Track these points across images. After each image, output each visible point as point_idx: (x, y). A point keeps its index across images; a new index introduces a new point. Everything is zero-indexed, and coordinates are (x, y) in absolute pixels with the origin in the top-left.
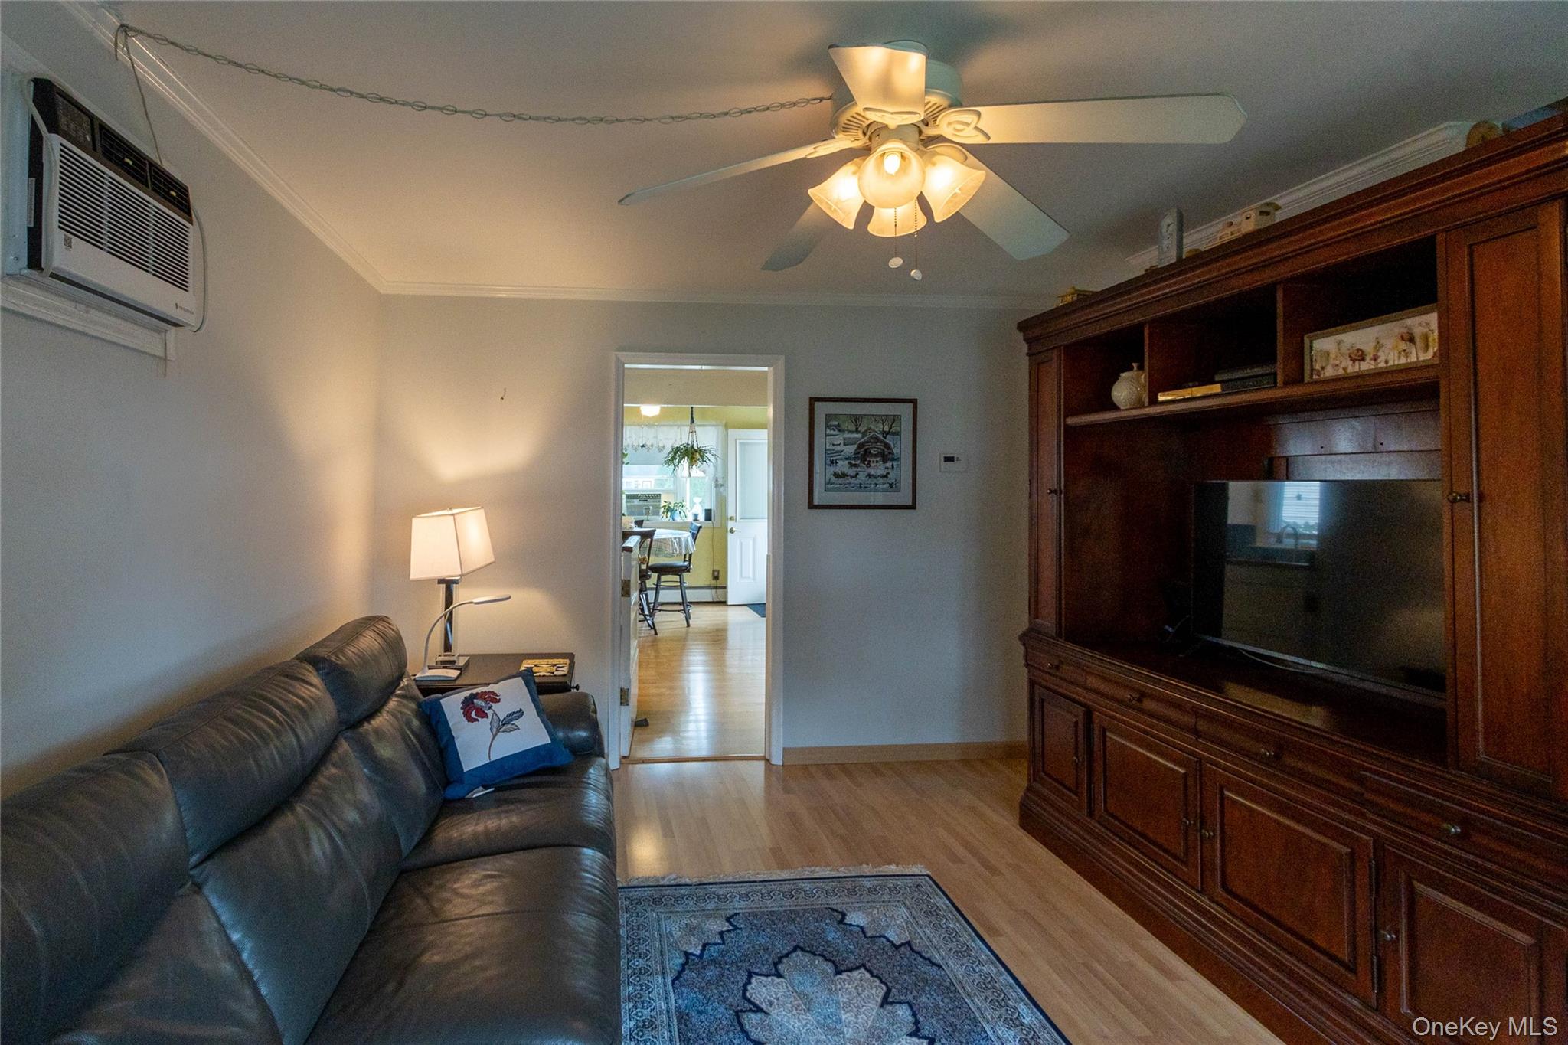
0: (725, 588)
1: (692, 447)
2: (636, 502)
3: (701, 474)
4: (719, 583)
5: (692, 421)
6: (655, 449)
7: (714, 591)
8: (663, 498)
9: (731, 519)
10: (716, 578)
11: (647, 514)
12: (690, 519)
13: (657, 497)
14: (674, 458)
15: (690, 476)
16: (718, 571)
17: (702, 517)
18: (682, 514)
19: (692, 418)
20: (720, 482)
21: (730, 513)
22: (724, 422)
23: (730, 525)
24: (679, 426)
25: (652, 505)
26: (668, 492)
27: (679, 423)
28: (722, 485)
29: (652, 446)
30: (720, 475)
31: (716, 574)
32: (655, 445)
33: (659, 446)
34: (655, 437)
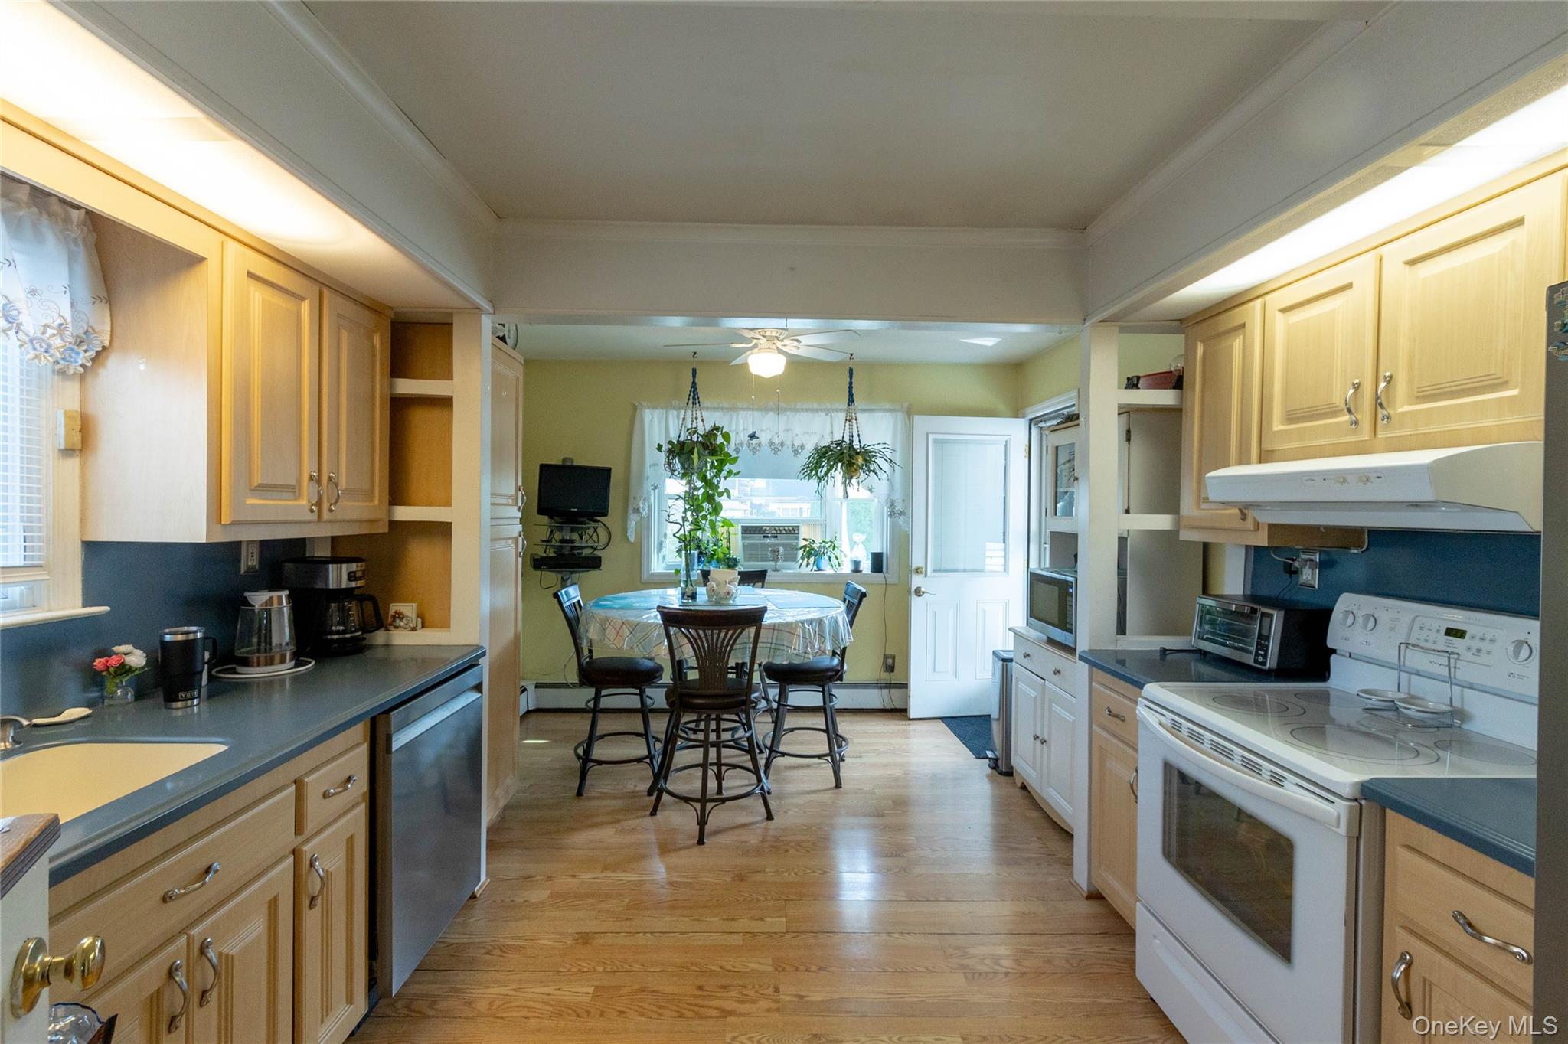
0: (905, 686)
1: (851, 444)
2: (757, 539)
3: (864, 494)
4: (896, 677)
5: (851, 400)
6: (787, 451)
7: (886, 691)
8: (804, 533)
9: (917, 571)
10: (890, 669)
11: (775, 559)
12: (847, 568)
13: (793, 531)
14: (817, 466)
15: (846, 495)
16: (894, 658)
17: (866, 567)
18: (833, 558)
19: (851, 395)
20: (899, 507)
21: (917, 561)
22: (906, 405)
23: (916, 581)
24: (827, 411)
25: (783, 545)
26: (810, 523)
27: (828, 406)
28: (901, 513)
29: (782, 444)
30: (898, 496)
31: (890, 661)
32: (788, 443)
33: (793, 445)
34: (787, 430)
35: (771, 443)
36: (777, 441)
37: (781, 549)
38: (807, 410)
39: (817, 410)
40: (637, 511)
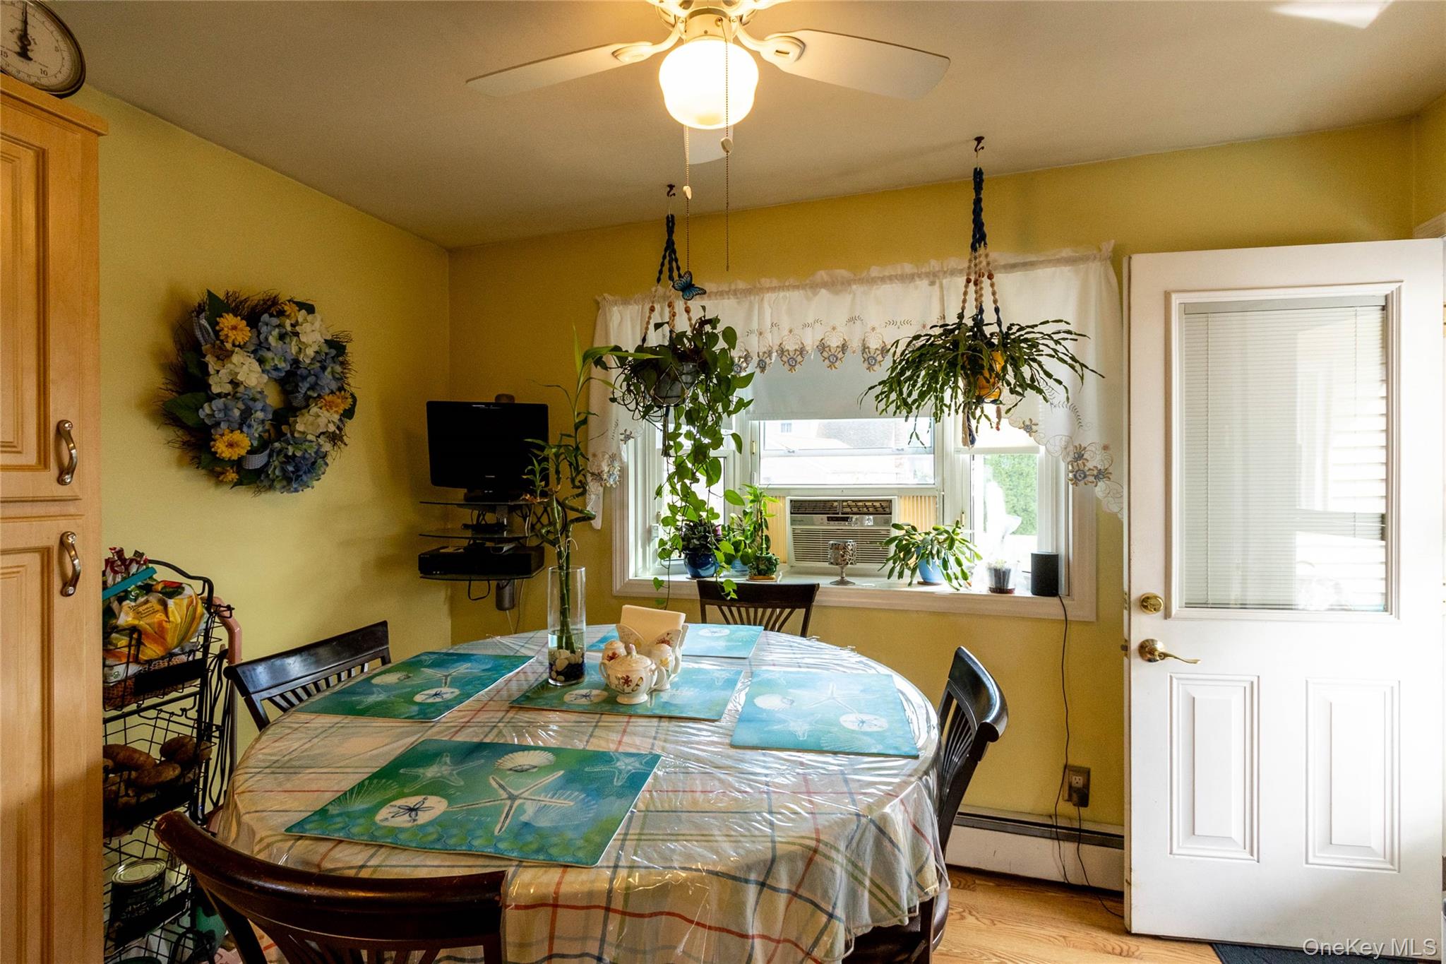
0: (1116, 841)
1: (979, 322)
2: (820, 523)
3: (1012, 436)
4: (1092, 818)
5: (979, 237)
6: (853, 361)
7: (1069, 848)
8: (902, 514)
9: (1146, 603)
10: (1081, 797)
11: (838, 562)
12: (981, 584)
13: (882, 509)
14: (908, 381)
16: (1086, 773)
17: (1021, 584)
18: (952, 563)
19: (978, 225)
20: (1095, 460)
21: (1143, 580)
22: (1108, 247)
23: (1142, 627)
24: (933, 278)
26: (916, 494)
27: (934, 264)
28: (1101, 475)
29: (844, 348)
30: (1091, 437)
31: (1078, 781)
32: (855, 344)
33: (865, 348)
34: (852, 320)
35: (822, 347)
36: (834, 342)
37: (851, 544)
38: (891, 278)
39: (912, 277)
40: (598, 476)
